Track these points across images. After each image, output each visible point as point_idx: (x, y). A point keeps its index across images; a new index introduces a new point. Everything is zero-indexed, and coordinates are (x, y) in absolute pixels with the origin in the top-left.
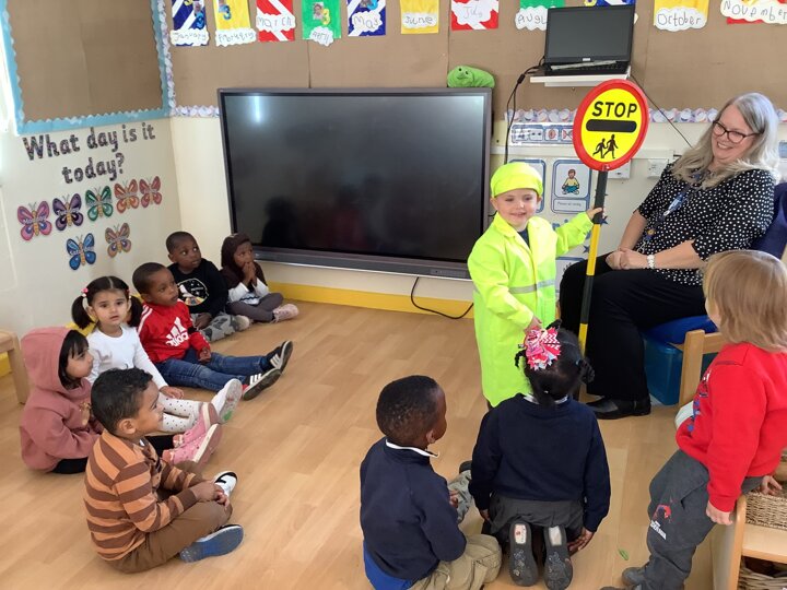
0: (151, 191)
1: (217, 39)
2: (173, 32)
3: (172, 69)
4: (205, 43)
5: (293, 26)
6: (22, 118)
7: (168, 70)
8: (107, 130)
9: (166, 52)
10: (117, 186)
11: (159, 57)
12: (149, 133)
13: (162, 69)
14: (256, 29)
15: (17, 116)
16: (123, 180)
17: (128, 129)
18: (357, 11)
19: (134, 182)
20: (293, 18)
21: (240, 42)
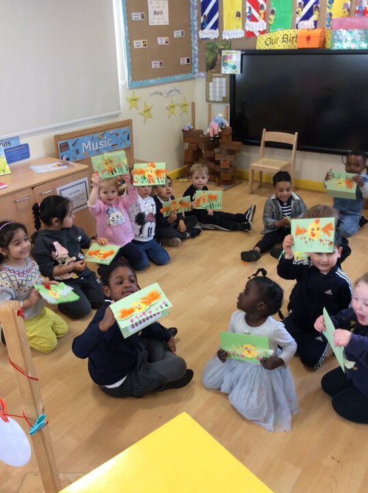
1: (223, 35)
2: (200, 31)
3: (198, 51)
4: (217, 37)
5: (265, 28)
6: (131, 80)
7: (196, 52)
9: (196, 42)
11: (193, 45)
13: (193, 51)
14: (245, 30)
15: (128, 79)
18: (301, 20)
20: (265, 24)
21: (235, 37)
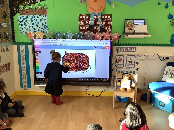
0: (8, 67)
12: (7, 49)
16: (1, 64)
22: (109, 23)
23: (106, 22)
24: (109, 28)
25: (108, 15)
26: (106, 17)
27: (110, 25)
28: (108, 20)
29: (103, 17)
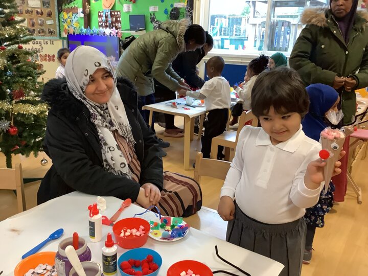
0: (51, 58)
8: (38, 41)
10: (40, 55)
12: (52, 43)
16: (43, 53)
17: (45, 41)
19: (46, 55)
22: (118, 19)
23: (116, 18)
24: (119, 24)
25: (117, 12)
26: (116, 13)
27: (120, 22)
28: (117, 16)
29: (113, 13)
